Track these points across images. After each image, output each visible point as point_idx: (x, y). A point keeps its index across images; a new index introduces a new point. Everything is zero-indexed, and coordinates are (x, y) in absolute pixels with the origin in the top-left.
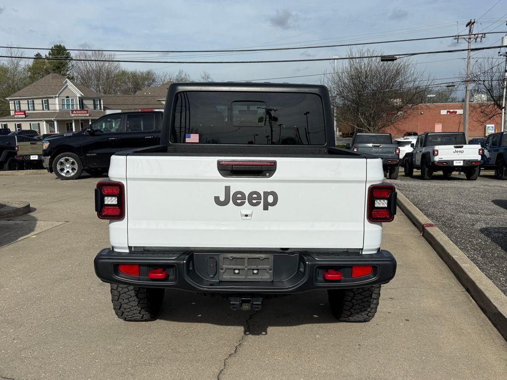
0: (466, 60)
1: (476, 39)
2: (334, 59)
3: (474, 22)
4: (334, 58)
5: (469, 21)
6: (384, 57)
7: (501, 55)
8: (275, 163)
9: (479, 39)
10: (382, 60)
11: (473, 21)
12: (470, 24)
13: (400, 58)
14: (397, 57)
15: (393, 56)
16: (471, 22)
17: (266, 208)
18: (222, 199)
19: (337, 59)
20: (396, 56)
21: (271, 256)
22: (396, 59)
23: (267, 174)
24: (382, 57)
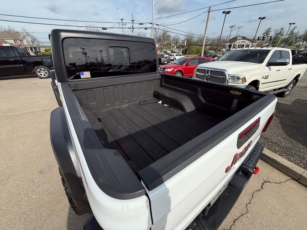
9: (125, 25)
10: (103, 29)
14: (107, 28)
24: (102, 28)
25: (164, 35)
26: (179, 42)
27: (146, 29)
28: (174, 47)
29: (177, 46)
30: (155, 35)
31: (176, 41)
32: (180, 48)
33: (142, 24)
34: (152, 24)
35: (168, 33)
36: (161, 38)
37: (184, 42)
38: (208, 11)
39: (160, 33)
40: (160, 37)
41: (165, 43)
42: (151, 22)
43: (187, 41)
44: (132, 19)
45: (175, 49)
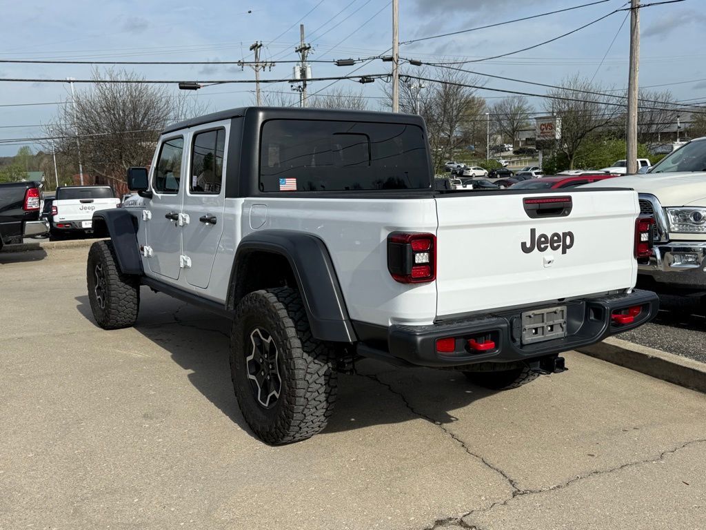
0: (256, 93)
1: (264, 67)
2: (69, 82)
3: (261, 45)
4: (68, 79)
5: (254, 43)
6: (183, 83)
7: (294, 90)
8: (570, 198)
11: (259, 44)
12: (255, 47)
13: (204, 86)
14: (201, 84)
15: (195, 83)
16: (257, 45)
17: (564, 252)
18: (528, 245)
19: (73, 81)
20: (199, 84)
21: (564, 308)
22: (199, 88)
23: (566, 212)
25: (447, 100)
26: (528, 125)
27: (365, 80)
28: (501, 149)
29: (515, 144)
30: (405, 102)
31: (511, 123)
32: (530, 153)
33: (350, 63)
34: (391, 59)
35: (465, 91)
36: (436, 111)
37: (552, 127)
38: (629, 6)
39: (429, 92)
40: (428, 108)
41: (455, 134)
42: (389, 54)
43: (564, 121)
44: (298, 45)
45: (511, 157)
